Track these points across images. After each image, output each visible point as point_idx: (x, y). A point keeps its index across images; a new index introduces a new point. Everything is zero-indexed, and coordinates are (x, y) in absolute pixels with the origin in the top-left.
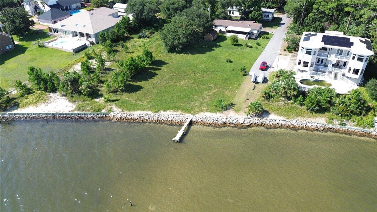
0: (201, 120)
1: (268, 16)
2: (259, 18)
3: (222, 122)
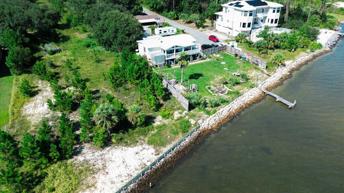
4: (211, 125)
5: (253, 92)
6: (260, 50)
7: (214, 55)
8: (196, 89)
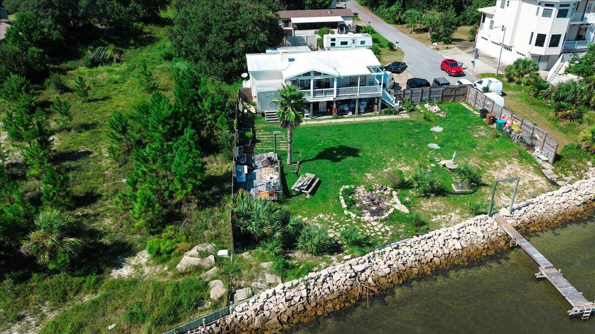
3: (577, 203)
4: (267, 313)
5: (472, 229)
6: (560, 108)
7: (427, 106)
8: (307, 189)
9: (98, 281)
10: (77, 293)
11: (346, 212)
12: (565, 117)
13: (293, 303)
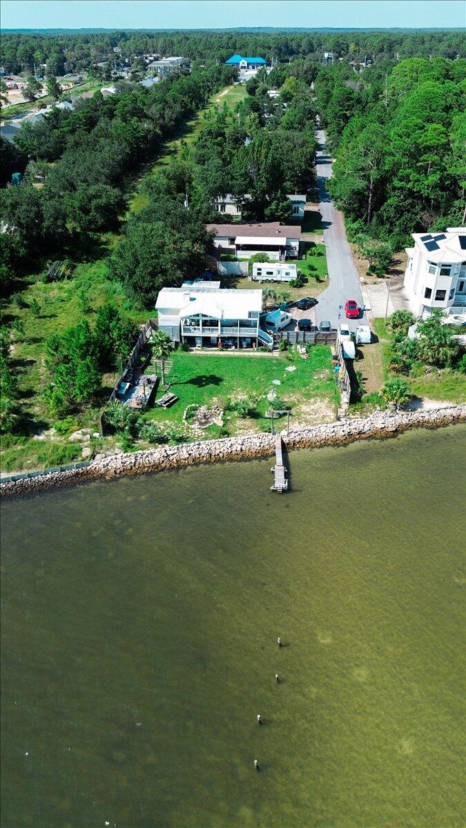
0: (300, 437)
1: (296, 210)
2: (286, 215)
3: (343, 434)
4: (110, 468)
6: (393, 362)
7: (299, 346)
8: (165, 403)
9: (25, 440)
10: (15, 444)
11: (183, 421)
12: (394, 369)
13: (125, 465)
